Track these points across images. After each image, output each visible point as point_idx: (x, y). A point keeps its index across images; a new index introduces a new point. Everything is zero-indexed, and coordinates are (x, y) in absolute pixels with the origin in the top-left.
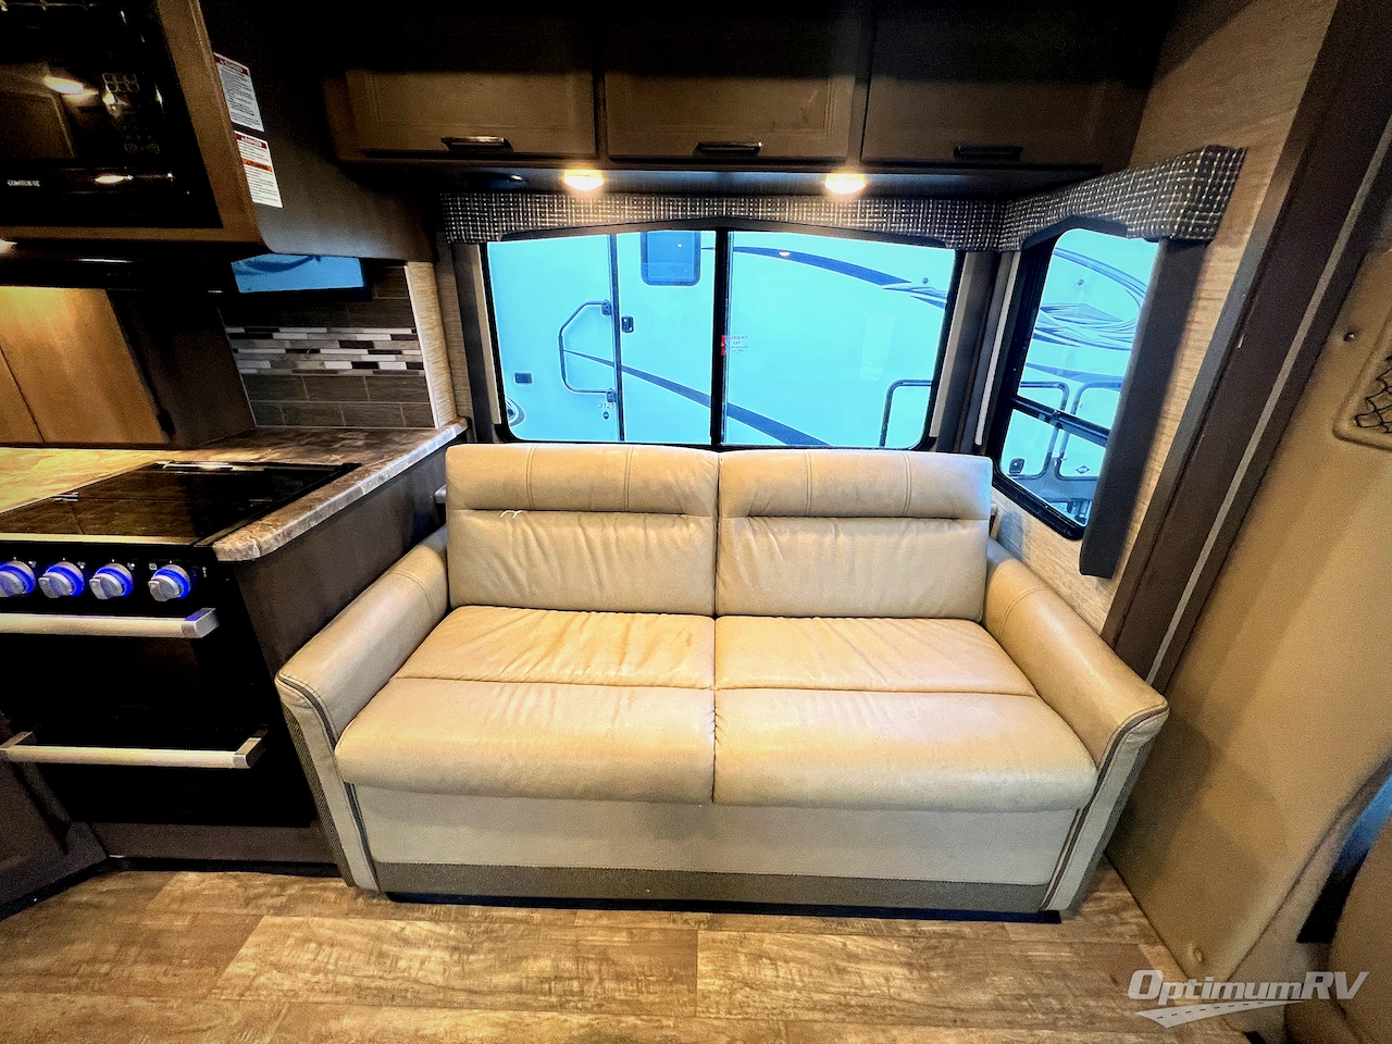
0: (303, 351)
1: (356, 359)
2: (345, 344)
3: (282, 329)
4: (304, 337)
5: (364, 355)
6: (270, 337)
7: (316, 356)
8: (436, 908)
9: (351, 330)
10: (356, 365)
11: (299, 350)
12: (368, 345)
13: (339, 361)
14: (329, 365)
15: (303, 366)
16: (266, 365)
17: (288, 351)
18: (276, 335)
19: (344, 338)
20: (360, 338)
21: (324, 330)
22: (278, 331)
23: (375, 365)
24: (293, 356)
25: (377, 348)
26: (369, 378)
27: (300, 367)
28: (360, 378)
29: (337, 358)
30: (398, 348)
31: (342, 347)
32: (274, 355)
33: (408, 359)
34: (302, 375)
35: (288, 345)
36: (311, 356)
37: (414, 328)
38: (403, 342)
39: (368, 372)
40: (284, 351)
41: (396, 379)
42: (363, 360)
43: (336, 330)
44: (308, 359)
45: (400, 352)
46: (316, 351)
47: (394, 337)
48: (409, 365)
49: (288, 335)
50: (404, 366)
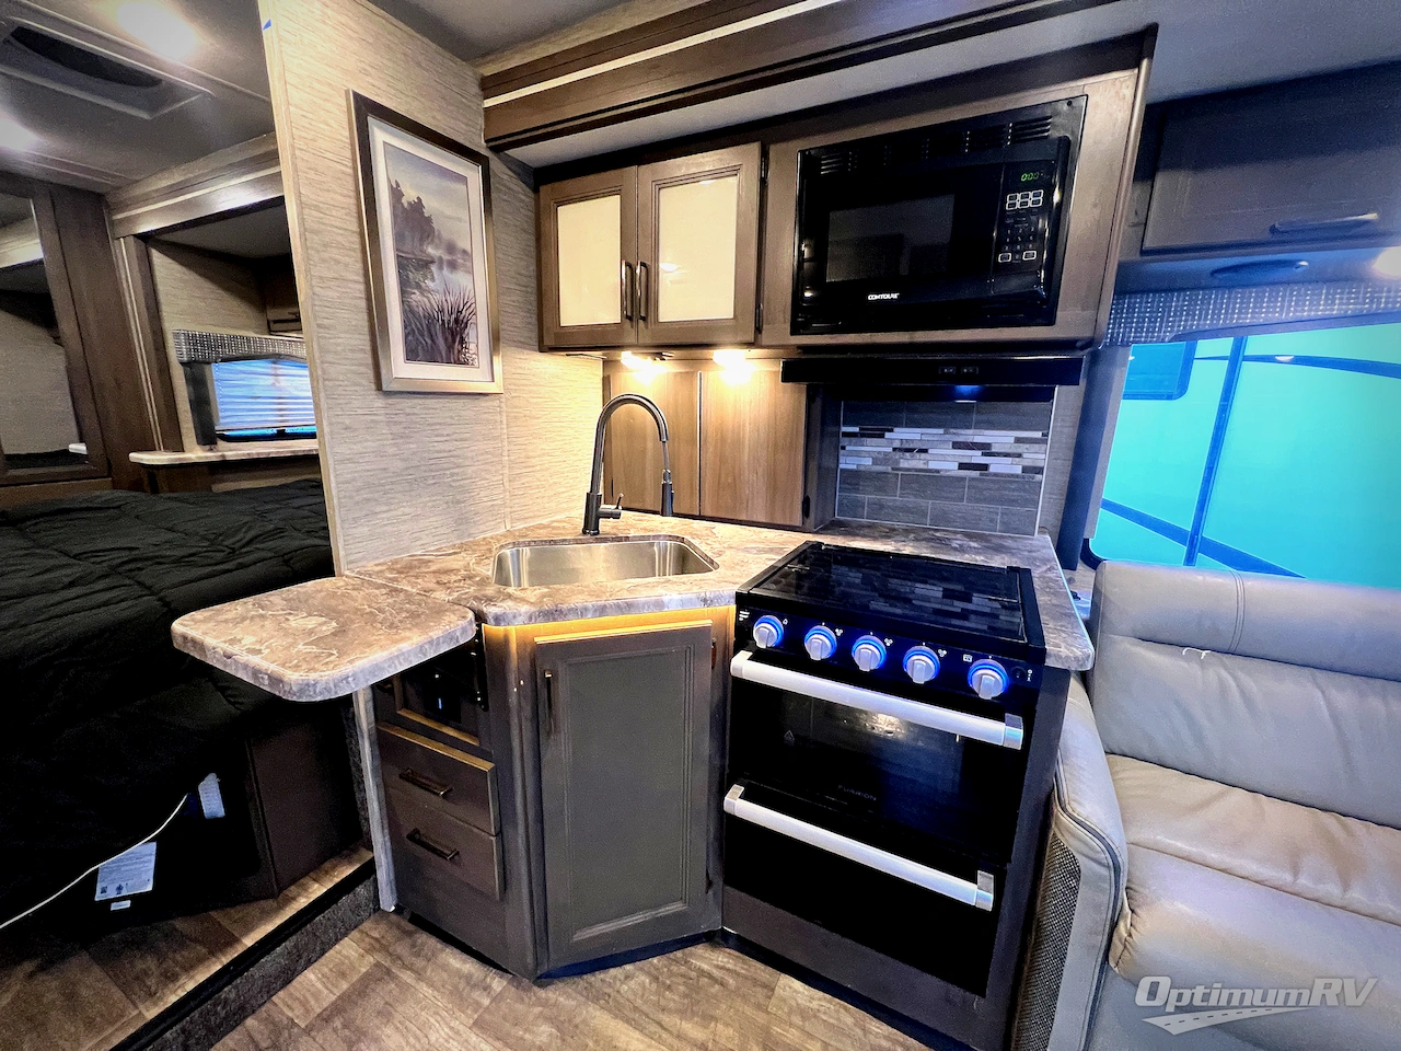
0: (910, 450)
1: (966, 460)
2: (957, 446)
3: (896, 430)
4: (917, 437)
5: (976, 457)
6: (882, 436)
7: (923, 455)
9: (970, 431)
10: (962, 466)
11: (906, 449)
12: (985, 448)
13: (944, 461)
14: (932, 465)
15: (904, 464)
16: (868, 462)
17: (894, 449)
18: (887, 435)
19: (961, 439)
20: (978, 439)
21: (941, 431)
22: (892, 431)
23: (985, 467)
24: (898, 455)
25: (993, 450)
26: (973, 479)
27: (901, 466)
28: (962, 479)
29: (944, 458)
30: (1019, 451)
31: (953, 448)
32: (879, 453)
33: (1027, 463)
34: (900, 473)
35: (897, 444)
36: (918, 455)
37: (1045, 432)
38: (1028, 446)
39: (975, 474)
40: (890, 450)
41: (1005, 482)
42: (973, 462)
43: (955, 431)
44: (912, 458)
45: (1019, 456)
46: (925, 451)
47: (1018, 440)
48: (1025, 470)
49: (901, 434)
50: (1018, 470)
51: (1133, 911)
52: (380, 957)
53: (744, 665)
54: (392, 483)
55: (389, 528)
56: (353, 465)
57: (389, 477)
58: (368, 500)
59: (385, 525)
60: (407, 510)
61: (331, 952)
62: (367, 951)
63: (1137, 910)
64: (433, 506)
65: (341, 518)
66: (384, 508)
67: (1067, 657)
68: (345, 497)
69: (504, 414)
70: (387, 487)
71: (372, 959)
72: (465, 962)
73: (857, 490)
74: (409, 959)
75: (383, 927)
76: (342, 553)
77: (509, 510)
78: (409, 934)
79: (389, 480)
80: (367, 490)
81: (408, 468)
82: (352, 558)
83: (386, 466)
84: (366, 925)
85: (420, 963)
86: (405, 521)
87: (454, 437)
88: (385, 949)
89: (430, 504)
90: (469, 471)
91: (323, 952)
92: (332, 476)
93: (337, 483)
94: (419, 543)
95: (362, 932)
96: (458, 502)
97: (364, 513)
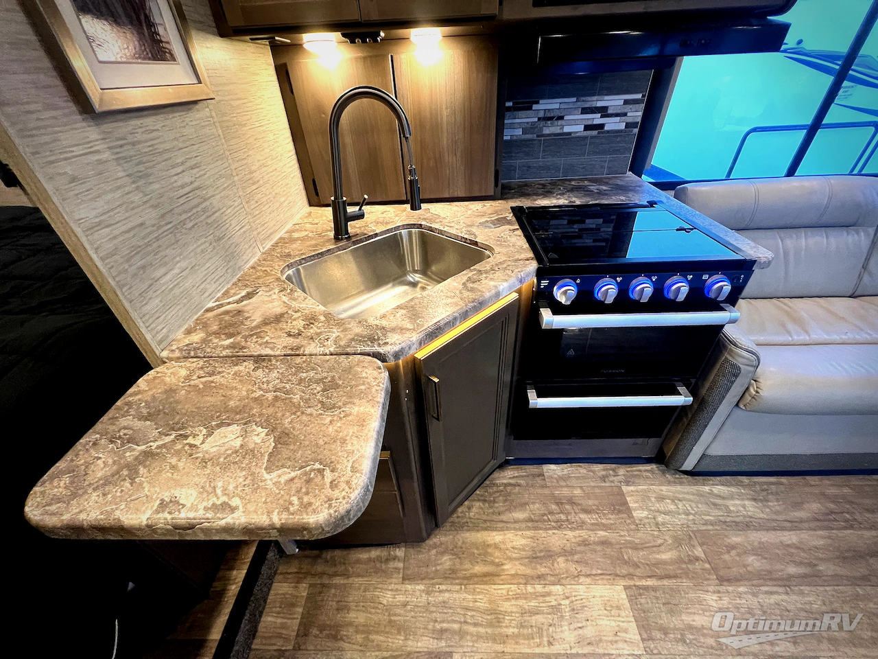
0: (551, 119)
1: (589, 123)
2: (585, 111)
3: (541, 101)
4: (557, 106)
5: (597, 119)
6: (530, 108)
7: (560, 122)
8: (718, 478)
9: (595, 98)
10: (587, 128)
11: (548, 118)
12: (604, 111)
13: (575, 125)
14: (567, 129)
15: (546, 131)
16: (519, 132)
17: (539, 119)
18: (535, 107)
19: (587, 105)
20: (600, 104)
21: (574, 99)
22: (537, 103)
23: (601, 126)
24: (542, 123)
25: (609, 112)
26: (592, 137)
27: (544, 132)
28: (586, 138)
29: (575, 122)
30: (626, 111)
31: (582, 113)
32: (528, 123)
33: (629, 120)
34: (543, 138)
35: (541, 114)
36: (556, 122)
37: (644, 94)
38: (631, 106)
39: (595, 133)
40: (536, 120)
41: (615, 136)
42: (594, 123)
43: (584, 99)
44: (552, 125)
45: (625, 114)
46: (561, 118)
47: (626, 102)
48: (628, 125)
49: (547, 105)
50: (622, 126)
51: (755, 381)
52: (310, 580)
53: (549, 319)
54: (157, 239)
55: (177, 291)
56: (107, 230)
57: (150, 233)
58: (143, 267)
59: (172, 289)
60: (183, 264)
61: (270, 597)
62: (298, 582)
63: (758, 380)
64: (202, 251)
65: (128, 299)
66: (162, 271)
67: (765, 262)
68: (120, 273)
69: (217, 124)
70: (155, 245)
71: (304, 585)
72: (369, 551)
73: (510, 158)
74: (331, 570)
75: (296, 562)
76: (148, 337)
77: (255, 233)
78: (318, 556)
79: (152, 236)
80: (138, 257)
81: (163, 216)
82: (159, 337)
83: (140, 221)
84: (281, 569)
85: (341, 569)
86: (186, 278)
87: (188, 164)
88: (308, 573)
89: (199, 250)
90: (215, 201)
91: (265, 601)
92: (91, 253)
93: (102, 259)
94: (206, 294)
95: (281, 574)
96: (220, 239)
97: (147, 283)
